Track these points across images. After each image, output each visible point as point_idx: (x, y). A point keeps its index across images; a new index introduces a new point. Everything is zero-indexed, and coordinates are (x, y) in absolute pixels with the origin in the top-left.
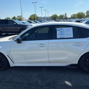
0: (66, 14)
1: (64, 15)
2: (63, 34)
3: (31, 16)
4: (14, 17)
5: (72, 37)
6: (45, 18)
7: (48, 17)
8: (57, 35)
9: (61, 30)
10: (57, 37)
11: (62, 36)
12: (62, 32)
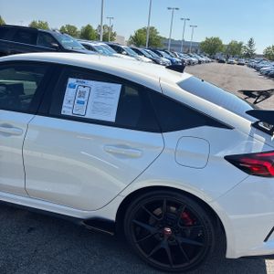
0: (251, 43)
1: (246, 43)
2: (83, 103)
3: (139, 31)
4: (89, 26)
5: (113, 119)
6: (179, 46)
7: (189, 42)
8: (64, 104)
9: (81, 89)
10: (63, 109)
11: (79, 111)
12: (82, 94)
